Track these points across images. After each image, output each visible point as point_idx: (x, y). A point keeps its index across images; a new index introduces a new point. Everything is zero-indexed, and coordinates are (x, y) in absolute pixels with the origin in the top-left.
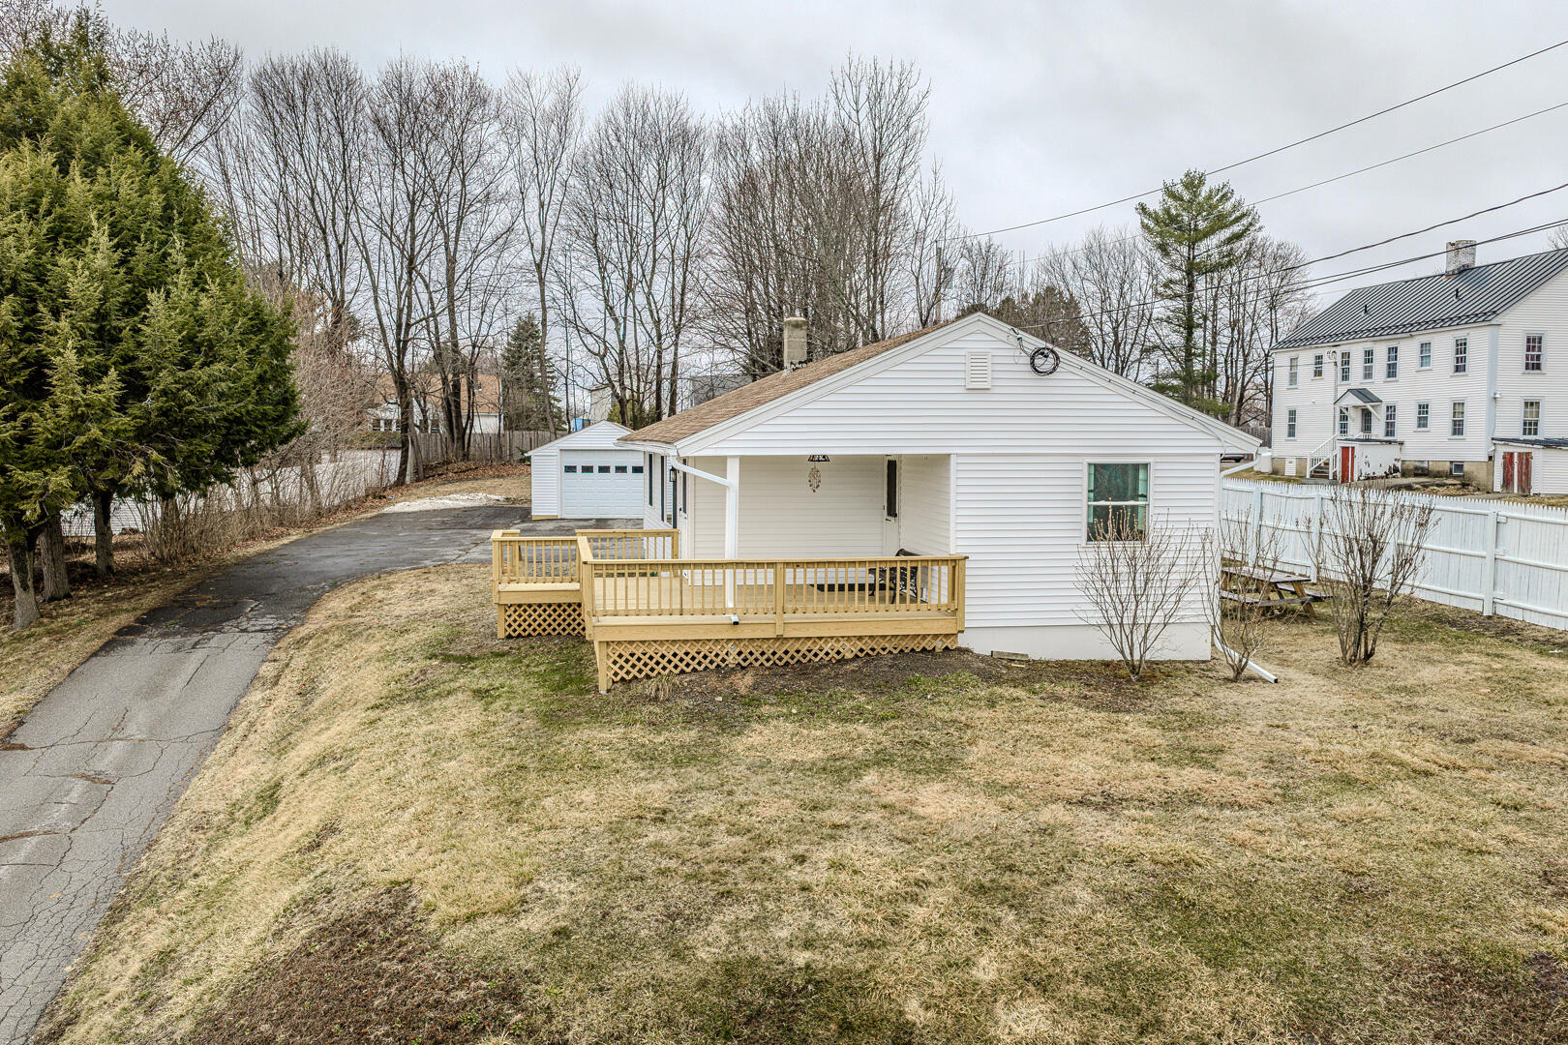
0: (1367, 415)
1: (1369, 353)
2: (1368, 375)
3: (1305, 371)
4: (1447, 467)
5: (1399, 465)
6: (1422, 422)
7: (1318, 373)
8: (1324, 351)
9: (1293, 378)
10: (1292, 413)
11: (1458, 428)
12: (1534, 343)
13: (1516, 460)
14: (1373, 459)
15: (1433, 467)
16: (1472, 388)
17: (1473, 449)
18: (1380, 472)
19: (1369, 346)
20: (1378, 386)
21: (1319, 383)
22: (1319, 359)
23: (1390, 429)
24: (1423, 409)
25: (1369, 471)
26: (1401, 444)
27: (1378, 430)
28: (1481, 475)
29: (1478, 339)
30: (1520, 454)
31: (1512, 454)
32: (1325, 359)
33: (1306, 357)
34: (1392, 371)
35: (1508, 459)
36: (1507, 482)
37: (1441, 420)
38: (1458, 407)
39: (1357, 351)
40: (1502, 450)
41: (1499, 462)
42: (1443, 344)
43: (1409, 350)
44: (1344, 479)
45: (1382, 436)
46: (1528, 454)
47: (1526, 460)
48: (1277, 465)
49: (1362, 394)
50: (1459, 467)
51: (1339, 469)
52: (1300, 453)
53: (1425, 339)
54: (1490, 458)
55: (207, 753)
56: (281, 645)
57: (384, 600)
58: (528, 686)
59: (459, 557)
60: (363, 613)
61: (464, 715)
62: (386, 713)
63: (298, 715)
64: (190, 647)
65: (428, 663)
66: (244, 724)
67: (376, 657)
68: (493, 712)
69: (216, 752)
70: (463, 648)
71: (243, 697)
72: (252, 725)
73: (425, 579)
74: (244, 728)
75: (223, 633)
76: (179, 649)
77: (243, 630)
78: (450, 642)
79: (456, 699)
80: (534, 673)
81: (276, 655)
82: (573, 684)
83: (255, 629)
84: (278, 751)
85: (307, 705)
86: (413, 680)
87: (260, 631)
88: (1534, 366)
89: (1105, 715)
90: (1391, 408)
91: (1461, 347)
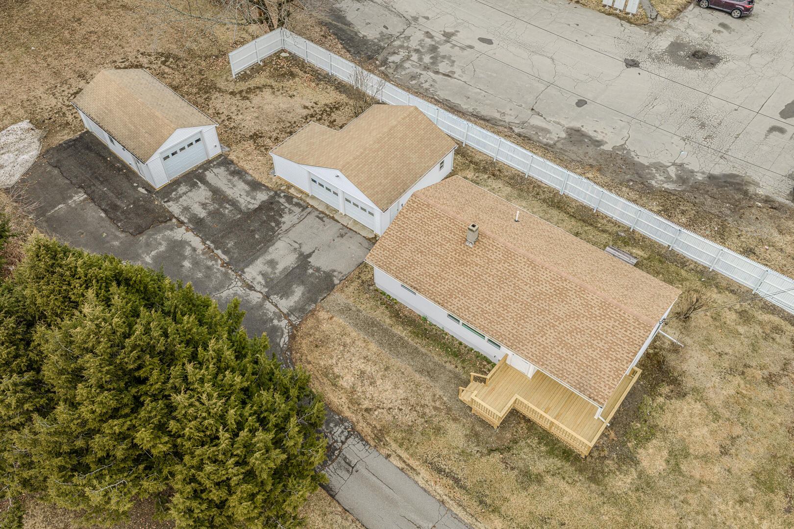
55: (456, 517)
56: (372, 443)
57: (353, 391)
58: (559, 463)
59: (276, 306)
60: (366, 404)
61: (568, 489)
62: (531, 490)
63: (463, 487)
64: (350, 468)
65: (497, 456)
66: (444, 497)
67: (456, 451)
68: (573, 483)
69: (460, 515)
70: (493, 442)
71: (416, 483)
72: (450, 497)
73: (332, 357)
74: (448, 500)
75: (340, 450)
76: (348, 471)
77: (343, 443)
78: (477, 435)
79: (549, 479)
80: (547, 452)
81: (384, 451)
82: (568, 454)
83: (343, 438)
84: (493, 511)
85: (457, 481)
86: (506, 468)
87: (347, 438)
89: (684, 401)
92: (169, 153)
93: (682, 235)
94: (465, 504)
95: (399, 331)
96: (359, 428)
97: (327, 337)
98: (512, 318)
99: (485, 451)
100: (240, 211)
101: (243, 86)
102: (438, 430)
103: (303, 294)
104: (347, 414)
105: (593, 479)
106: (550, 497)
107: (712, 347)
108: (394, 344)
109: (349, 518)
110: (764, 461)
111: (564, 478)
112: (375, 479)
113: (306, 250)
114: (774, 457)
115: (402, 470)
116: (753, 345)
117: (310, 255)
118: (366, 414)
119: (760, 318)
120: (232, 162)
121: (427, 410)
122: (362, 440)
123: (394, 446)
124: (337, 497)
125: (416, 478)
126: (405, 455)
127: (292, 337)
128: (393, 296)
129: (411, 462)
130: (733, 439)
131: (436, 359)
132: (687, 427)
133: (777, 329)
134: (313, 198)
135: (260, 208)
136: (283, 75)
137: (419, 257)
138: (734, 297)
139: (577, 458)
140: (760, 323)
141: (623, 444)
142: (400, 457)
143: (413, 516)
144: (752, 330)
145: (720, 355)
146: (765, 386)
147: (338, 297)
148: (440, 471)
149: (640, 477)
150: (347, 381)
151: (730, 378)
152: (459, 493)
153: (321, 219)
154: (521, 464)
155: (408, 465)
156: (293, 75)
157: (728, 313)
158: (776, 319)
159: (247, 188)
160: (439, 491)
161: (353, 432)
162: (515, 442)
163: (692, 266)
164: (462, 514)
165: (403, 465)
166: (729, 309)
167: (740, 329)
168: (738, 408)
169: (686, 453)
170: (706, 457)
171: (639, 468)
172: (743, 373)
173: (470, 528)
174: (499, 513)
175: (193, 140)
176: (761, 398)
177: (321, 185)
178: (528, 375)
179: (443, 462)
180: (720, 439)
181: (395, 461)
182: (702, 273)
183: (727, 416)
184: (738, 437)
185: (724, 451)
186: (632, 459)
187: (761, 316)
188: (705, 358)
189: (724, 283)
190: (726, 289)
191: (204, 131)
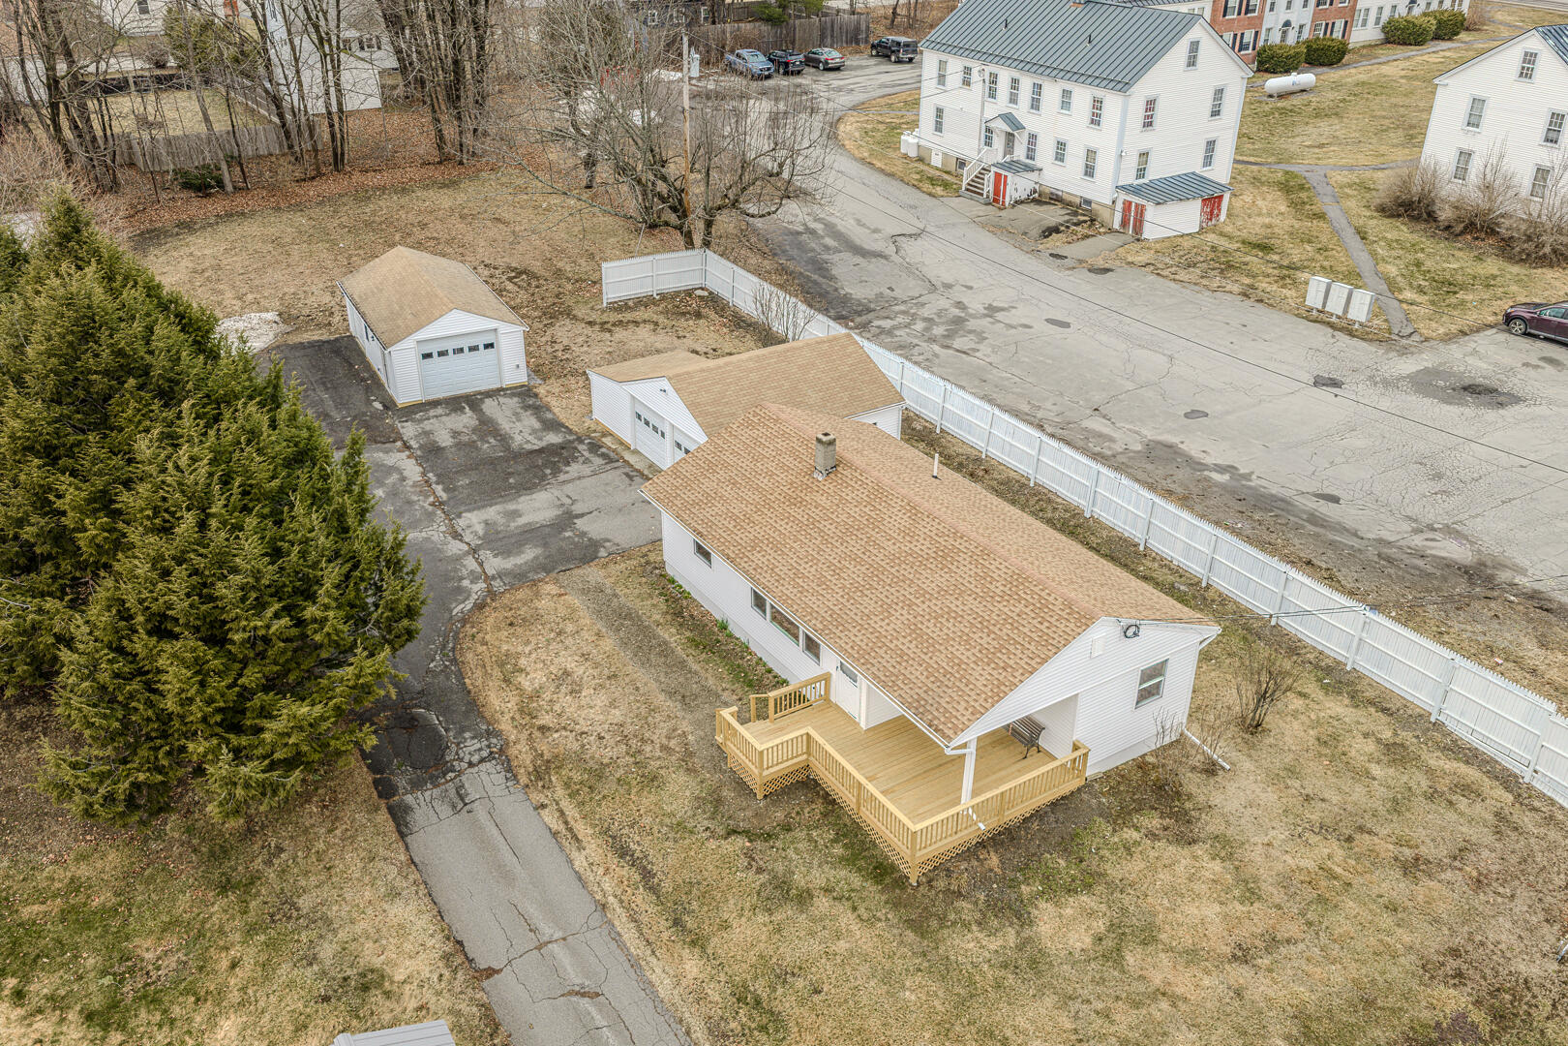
0: (1010, 137)
1: (1015, 83)
2: (1013, 99)
3: (954, 78)
4: (1078, 201)
5: (1037, 187)
6: (1060, 157)
7: (967, 82)
8: (976, 66)
9: (942, 79)
10: (940, 112)
11: (1089, 171)
12: (1151, 105)
13: (1133, 208)
14: (1018, 186)
15: (1067, 199)
16: (1104, 140)
17: (1101, 191)
18: (1024, 197)
19: (1016, 74)
20: (1022, 111)
21: (964, 92)
22: (967, 71)
23: (1031, 154)
24: (1061, 146)
25: (1016, 196)
26: (1041, 170)
28: (1105, 214)
29: (1112, 102)
30: (1137, 205)
31: (1130, 203)
32: (975, 71)
33: (955, 65)
34: (1035, 104)
35: (1127, 205)
36: (1124, 223)
37: (1075, 160)
38: (1091, 154)
39: (1005, 76)
40: (1123, 196)
41: (1119, 206)
42: (1083, 96)
43: (1052, 91)
44: (996, 201)
45: (1023, 158)
46: (1143, 206)
47: (1141, 211)
48: (923, 154)
49: (1008, 118)
50: (1088, 202)
51: (991, 188)
52: (946, 149)
53: (1068, 86)
54: (1114, 202)
55: (617, 938)
56: (524, 780)
57: (536, 695)
58: (856, 880)
59: (481, 564)
60: (546, 719)
61: (854, 927)
62: (778, 917)
63: (654, 890)
64: (461, 801)
65: (741, 842)
66: (611, 899)
67: (667, 821)
68: (870, 922)
69: (626, 937)
70: (744, 818)
71: (570, 862)
72: (621, 901)
73: (528, 642)
74: (616, 905)
75: (460, 773)
76: (454, 807)
77: (471, 765)
78: (718, 802)
79: (822, 904)
80: (842, 859)
81: (538, 797)
82: (883, 871)
83: (475, 758)
84: (693, 943)
85: (647, 875)
86: (749, 867)
87: (482, 760)
88: (1148, 124)
89: (1186, 851)
90: (1033, 138)
91: (1097, 104)
92: (434, 349)
93: (1291, 585)
94: (644, 919)
95: (670, 635)
96: (513, 751)
97: (538, 617)
98: (843, 587)
99: (721, 831)
100: (508, 448)
101: (614, 317)
102: (652, 781)
103: (536, 558)
104: (505, 726)
105: (918, 927)
106: (812, 934)
107: (1297, 784)
108: (642, 642)
109: (411, 877)
110: (1336, 1001)
111: (855, 909)
112: (495, 831)
113: (578, 509)
114: (1369, 1003)
115: (555, 834)
116: (1395, 800)
117: (578, 516)
118: (537, 734)
119: (1432, 762)
120: (536, 395)
121: (648, 748)
122: (509, 770)
123: (560, 792)
124: (409, 839)
125: (575, 854)
126: (571, 812)
127: (480, 606)
128: (686, 587)
129: (579, 827)
130: (1273, 943)
131: (711, 682)
132: (1173, 892)
133: (1467, 789)
134: (636, 452)
135: (541, 451)
136: (684, 314)
137: (727, 491)
138: (1384, 718)
139: (901, 882)
140: (1430, 772)
141: (1014, 884)
142: (562, 813)
143: (533, 911)
144: (1405, 778)
145: (1308, 798)
146: (1398, 874)
147: (593, 574)
148: (623, 852)
149: (1020, 948)
150: (533, 678)
151: (1314, 839)
152: (641, 899)
153: (631, 478)
154: (780, 868)
155: (570, 830)
156: (698, 315)
157: (1360, 739)
158: (1471, 773)
159: (537, 425)
160: (607, 886)
161: (501, 755)
162: (788, 828)
163: (1311, 657)
164: (629, 935)
165: (562, 827)
166: (1366, 735)
167: (1376, 770)
168: (1309, 894)
169: (1148, 937)
170: (1192, 956)
171: (1027, 933)
172: (1349, 839)
173: (635, 964)
174: (703, 948)
175: (481, 341)
176: (1376, 891)
177: (647, 423)
178: (863, 725)
179: (637, 838)
180: (1243, 933)
181: (550, 818)
182: (1328, 670)
183: (1277, 901)
184: (1288, 941)
185: (1242, 956)
186: (1020, 914)
187: (1436, 761)
188: (1269, 797)
189: (1370, 694)
190: (1372, 703)
191: (501, 331)
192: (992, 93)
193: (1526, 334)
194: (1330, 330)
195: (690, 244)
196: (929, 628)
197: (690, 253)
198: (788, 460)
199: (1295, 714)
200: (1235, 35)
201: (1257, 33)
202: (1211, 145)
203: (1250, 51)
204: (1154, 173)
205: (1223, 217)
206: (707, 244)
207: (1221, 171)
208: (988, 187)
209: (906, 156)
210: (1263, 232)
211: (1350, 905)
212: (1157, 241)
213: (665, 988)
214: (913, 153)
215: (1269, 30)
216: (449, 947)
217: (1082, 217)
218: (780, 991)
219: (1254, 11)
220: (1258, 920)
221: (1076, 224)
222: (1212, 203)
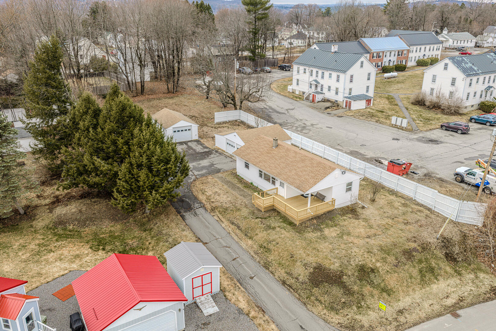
0: (316, 86)
1: (317, 72)
2: (317, 76)
3: (302, 71)
4: (334, 101)
5: (324, 98)
6: (329, 90)
7: (305, 72)
8: (307, 68)
9: (298, 72)
10: (298, 80)
11: (337, 93)
12: (352, 76)
14: (319, 97)
15: (332, 100)
16: (340, 85)
17: (340, 98)
18: (320, 100)
19: (317, 70)
20: (319, 79)
21: (304, 75)
22: (305, 69)
23: (322, 90)
24: (329, 87)
25: (318, 100)
26: (324, 94)
27: (319, 89)
28: (341, 104)
29: (342, 76)
30: (349, 101)
32: (307, 70)
33: (302, 68)
34: (323, 77)
35: (347, 102)
36: (346, 106)
37: (333, 92)
38: (337, 89)
39: (315, 70)
40: (345, 99)
41: (345, 102)
42: (334, 75)
43: (327, 74)
44: (313, 101)
45: (320, 91)
47: (350, 103)
48: (294, 91)
49: (316, 81)
50: (337, 101)
51: (312, 98)
52: (300, 90)
53: (331, 72)
54: (343, 101)
55: (233, 238)
56: (209, 211)
57: (210, 196)
58: (285, 225)
59: (193, 173)
60: (213, 200)
61: (285, 233)
62: (268, 232)
63: (240, 230)
64: (196, 214)
65: (259, 219)
66: (231, 232)
67: (243, 217)
68: (288, 232)
69: (235, 238)
70: (260, 215)
71: (221, 225)
72: (233, 232)
73: (207, 187)
74: (232, 233)
75: (195, 210)
76: (194, 215)
77: (197, 208)
78: (254, 213)
79: (278, 229)
80: (282, 222)
81: (212, 214)
82: (291, 224)
83: (198, 207)
84: (250, 238)
85: (238, 227)
86: (261, 224)
87: (199, 208)
88: (351, 81)
89: (357, 221)
90: (322, 85)
91: (338, 76)
92: (177, 130)
93: (382, 173)
94: (239, 235)
95: (240, 185)
96: (206, 206)
97: (208, 182)
99: (255, 218)
100: (196, 152)
101: (218, 126)
102: (239, 210)
103: (206, 172)
104: (204, 201)
105: (299, 233)
106: (276, 234)
107: (382, 210)
108: (233, 187)
109: (187, 227)
110: (388, 245)
111: (285, 230)
112: (204, 220)
113: (214, 163)
114: (395, 245)
115: (217, 221)
116: (404, 213)
117: (214, 164)
118: (211, 203)
119: (413, 207)
120: (201, 142)
121: (237, 204)
122: (206, 209)
123: (218, 213)
124: (185, 221)
125: (222, 224)
126: (220, 216)
127: (195, 180)
128: (242, 177)
129: (223, 219)
130: (375, 235)
131: (250, 193)
132: (353, 227)
133: (420, 211)
134: (227, 152)
135: (204, 152)
136: (235, 125)
138: (403, 199)
139: (295, 225)
140: (412, 208)
141: (319, 225)
142: (218, 217)
143: (214, 233)
144: (406, 209)
145: (384, 212)
146: (403, 224)
147: (220, 175)
148: (233, 223)
149: (321, 236)
150: (209, 193)
151: (385, 219)
152: (238, 231)
153: (226, 157)
154: (268, 224)
155: (221, 220)
156: (239, 125)
157: (397, 203)
158: (421, 208)
159: (202, 147)
160: (230, 229)
161: (203, 207)
162: (270, 217)
163: (387, 189)
164: (236, 238)
165: (219, 219)
166: (398, 202)
167: (400, 208)
168: (384, 227)
169: (349, 234)
170: (358, 237)
171: (322, 233)
172: (393, 219)
173: (237, 243)
174: (252, 239)
175: (187, 128)
176: (398, 227)
177: (230, 145)
178: (285, 198)
179: (236, 220)
180: (369, 234)
181: (216, 218)
182: (391, 191)
183: (377, 229)
184: (379, 235)
185: (369, 237)
186: (321, 230)
187: (414, 206)
188: (376, 212)
189: (400, 195)
190: (400, 196)
191: (192, 126)
192: (311, 75)
193: (446, 130)
194: (398, 129)
195: (236, 109)
196: (300, 173)
197: (236, 111)
198: (267, 145)
199: (383, 199)
200: (376, 63)
201: (382, 63)
202: (368, 87)
203: (380, 67)
204: (353, 94)
205: (371, 105)
206: (240, 109)
207: (371, 94)
208: (311, 98)
209: (289, 92)
210: (382, 108)
211: (392, 229)
212: (355, 110)
213: (244, 246)
214: (291, 91)
215: (385, 62)
216: (197, 239)
217: (335, 105)
218: (269, 245)
219: (381, 57)
220: (373, 231)
221: (334, 106)
222: (368, 101)
